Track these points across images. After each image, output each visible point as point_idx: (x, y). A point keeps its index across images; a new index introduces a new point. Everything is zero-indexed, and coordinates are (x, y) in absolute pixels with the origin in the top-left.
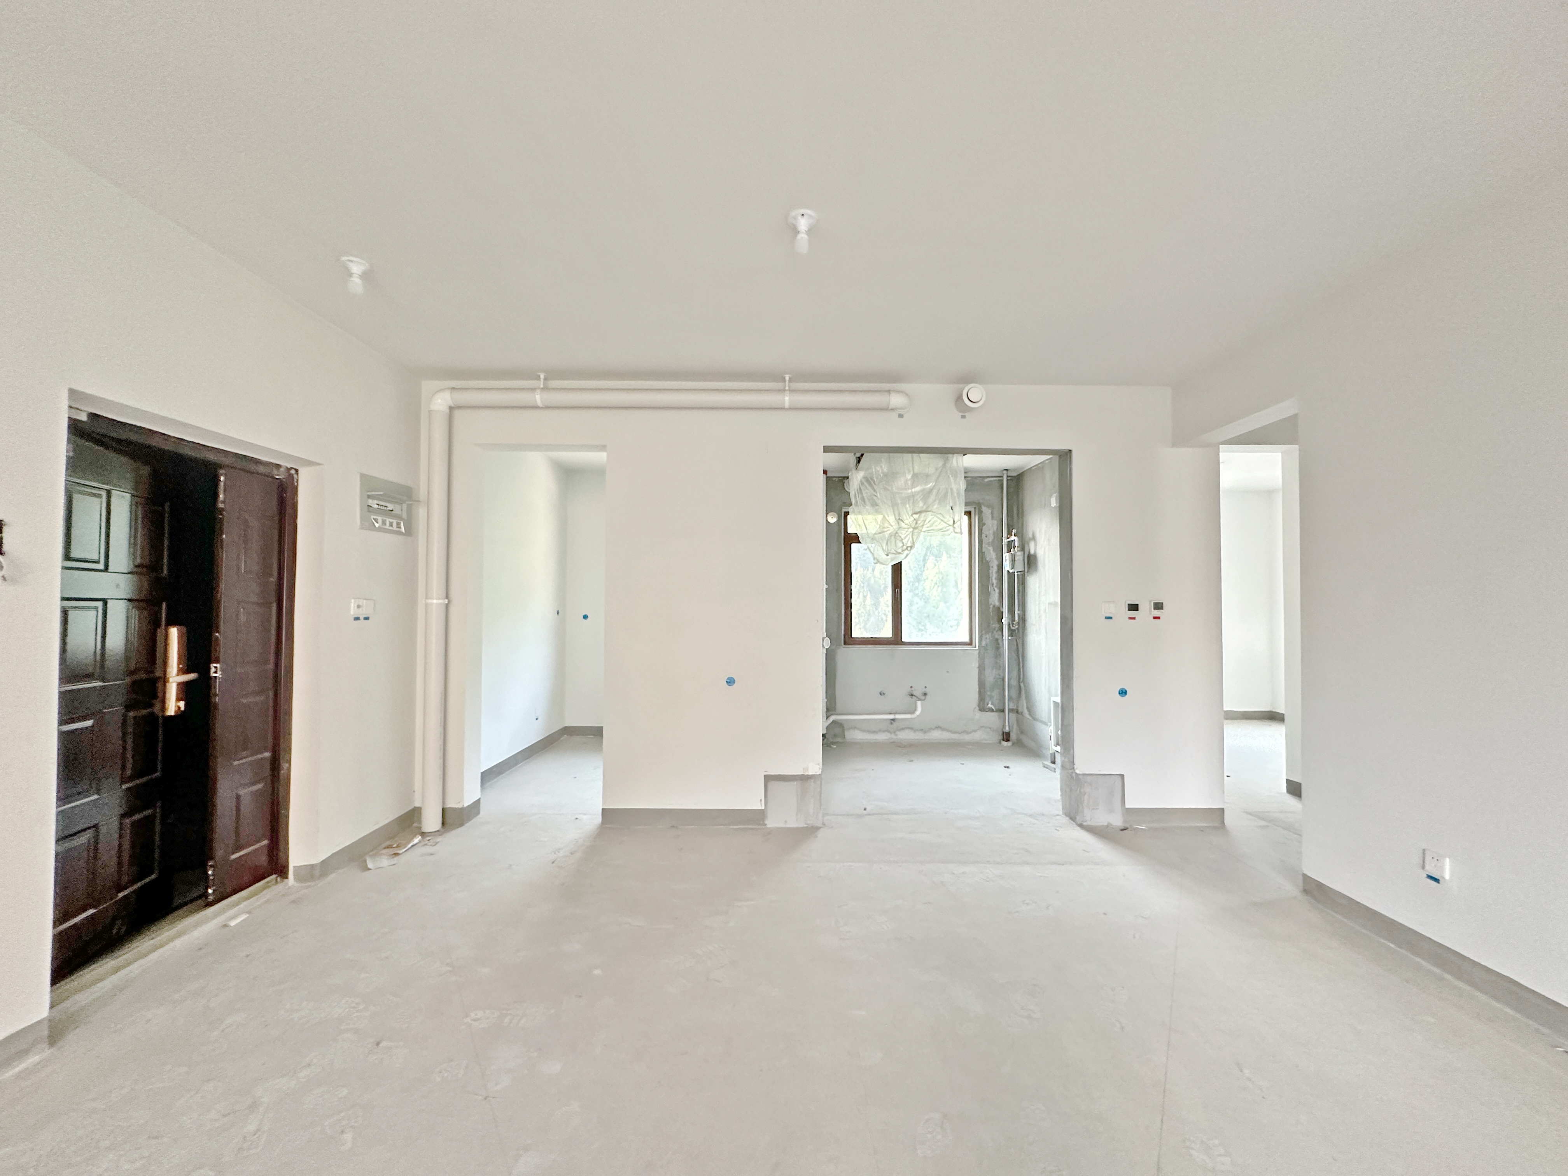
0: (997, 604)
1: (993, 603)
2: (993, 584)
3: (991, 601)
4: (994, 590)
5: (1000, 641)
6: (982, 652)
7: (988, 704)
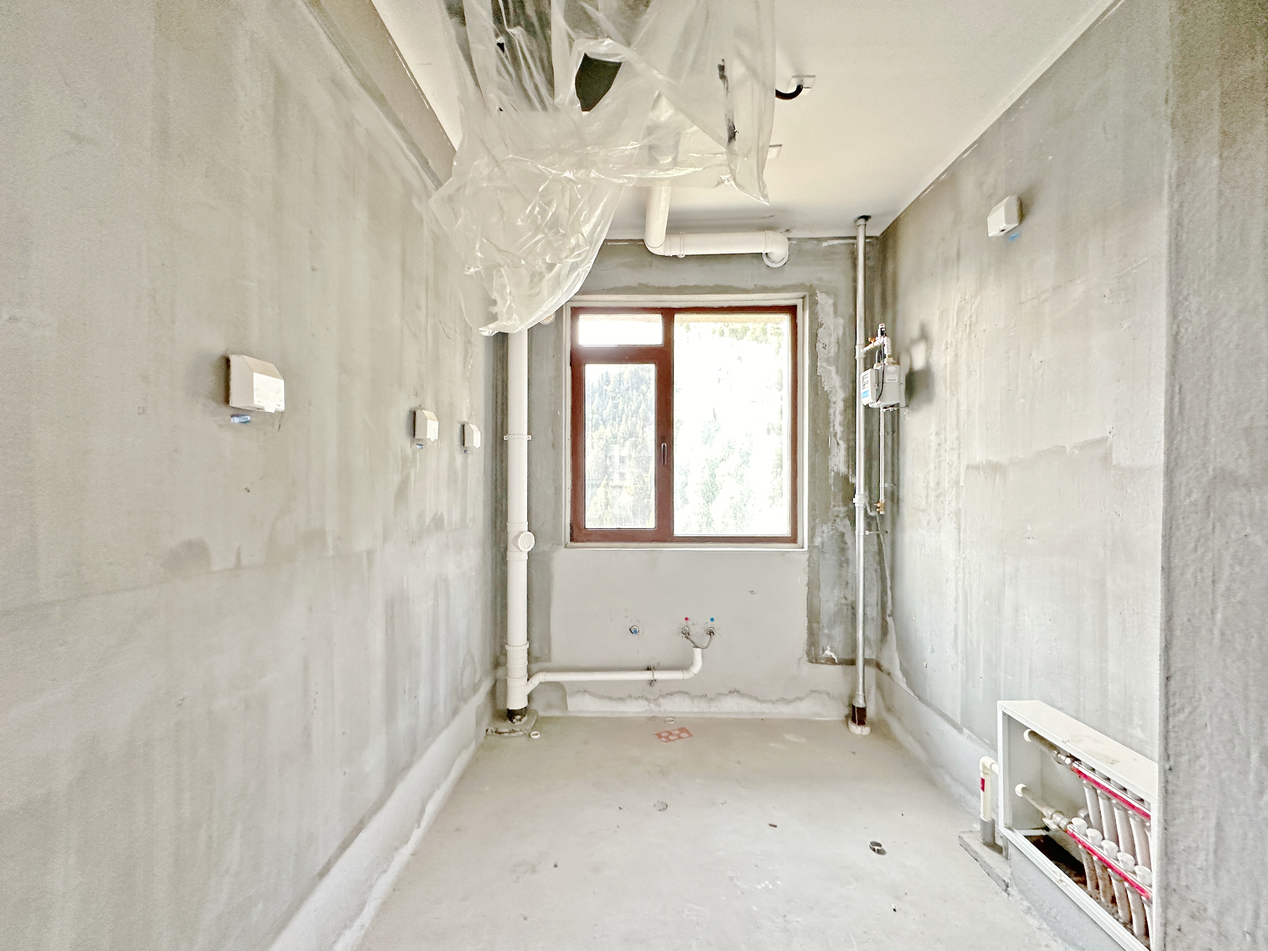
0: (843, 469)
1: (835, 468)
2: (836, 434)
3: (832, 464)
4: (838, 444)
5: (848, 538)
6: (815, 556)
7: (824, 651)
